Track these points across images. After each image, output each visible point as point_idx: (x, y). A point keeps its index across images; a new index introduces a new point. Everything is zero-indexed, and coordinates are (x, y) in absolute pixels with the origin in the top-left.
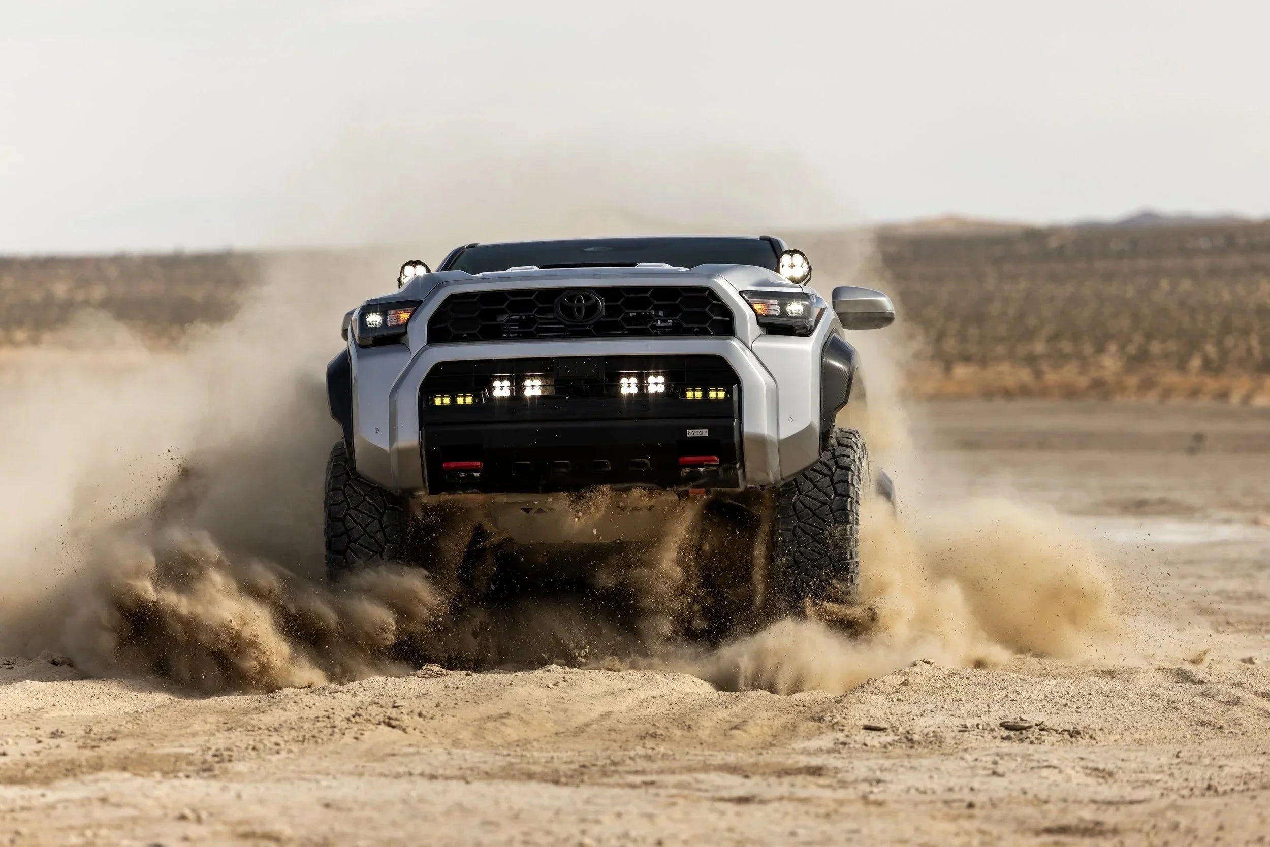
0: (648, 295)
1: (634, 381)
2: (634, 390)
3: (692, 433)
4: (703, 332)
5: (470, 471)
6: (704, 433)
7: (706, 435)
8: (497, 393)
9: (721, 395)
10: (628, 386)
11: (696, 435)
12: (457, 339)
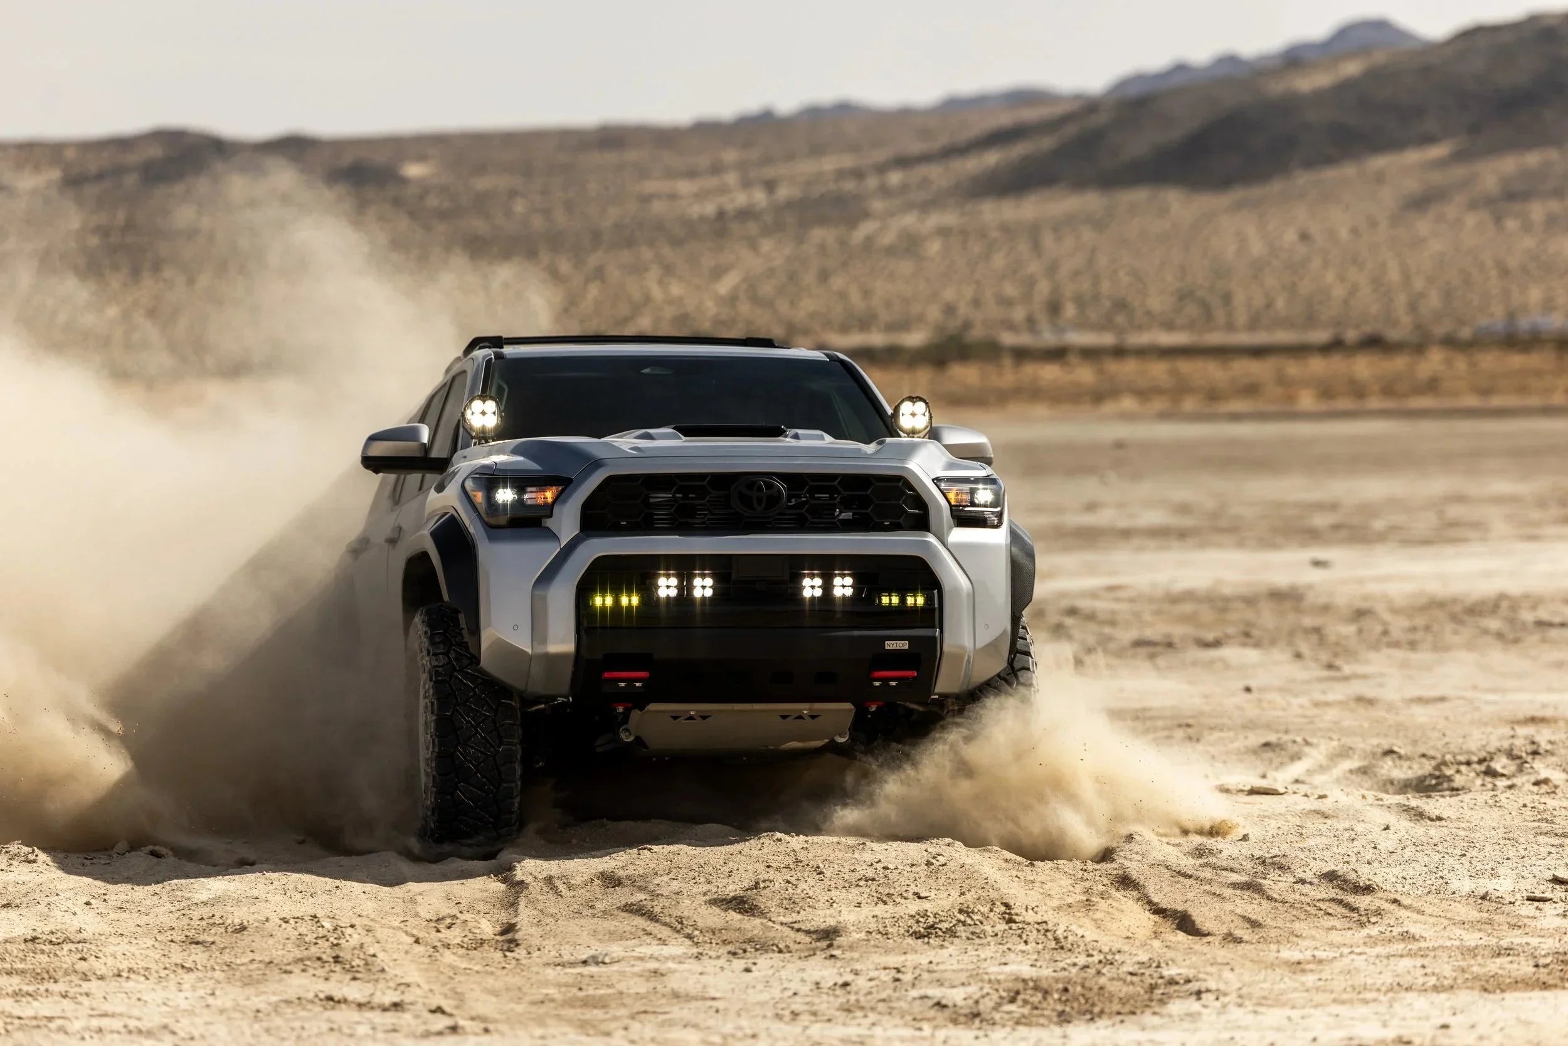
0: (836, 483)
1: (818, 581)
2: (818, 593)
3: (890, 645)
4: (896, 527)
5: (630, 681)
6: (904, 645)
7: (907, 647)
8: (663, 593)
9: (920, 600)
10: (811, 587)
11: (895, 647)
12: (615, 529)
